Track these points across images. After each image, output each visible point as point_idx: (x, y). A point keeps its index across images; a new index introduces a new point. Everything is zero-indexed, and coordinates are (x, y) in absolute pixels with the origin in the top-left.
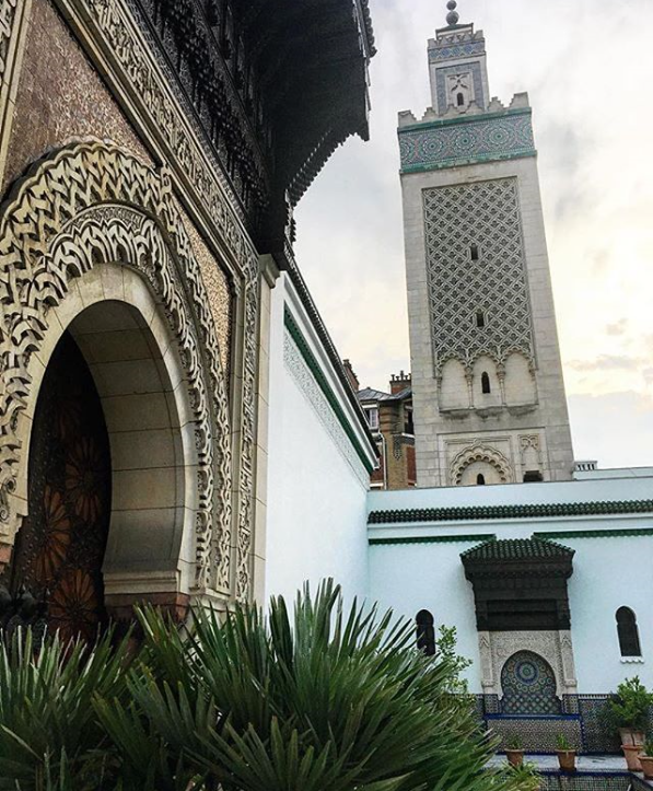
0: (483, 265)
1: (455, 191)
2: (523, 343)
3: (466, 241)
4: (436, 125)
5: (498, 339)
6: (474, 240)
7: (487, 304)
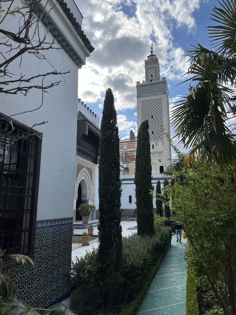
0: (154, 120)
1: (149, 102)
2: (161, 138)
3: (150, 114)
4: (145, 85)
5: (156, 137)
6: (152, 114)
7: (154, 129)
